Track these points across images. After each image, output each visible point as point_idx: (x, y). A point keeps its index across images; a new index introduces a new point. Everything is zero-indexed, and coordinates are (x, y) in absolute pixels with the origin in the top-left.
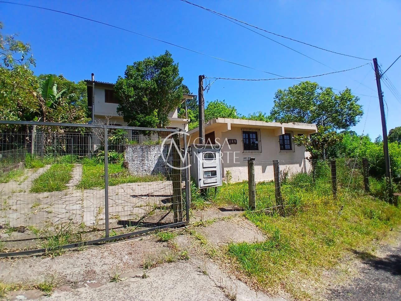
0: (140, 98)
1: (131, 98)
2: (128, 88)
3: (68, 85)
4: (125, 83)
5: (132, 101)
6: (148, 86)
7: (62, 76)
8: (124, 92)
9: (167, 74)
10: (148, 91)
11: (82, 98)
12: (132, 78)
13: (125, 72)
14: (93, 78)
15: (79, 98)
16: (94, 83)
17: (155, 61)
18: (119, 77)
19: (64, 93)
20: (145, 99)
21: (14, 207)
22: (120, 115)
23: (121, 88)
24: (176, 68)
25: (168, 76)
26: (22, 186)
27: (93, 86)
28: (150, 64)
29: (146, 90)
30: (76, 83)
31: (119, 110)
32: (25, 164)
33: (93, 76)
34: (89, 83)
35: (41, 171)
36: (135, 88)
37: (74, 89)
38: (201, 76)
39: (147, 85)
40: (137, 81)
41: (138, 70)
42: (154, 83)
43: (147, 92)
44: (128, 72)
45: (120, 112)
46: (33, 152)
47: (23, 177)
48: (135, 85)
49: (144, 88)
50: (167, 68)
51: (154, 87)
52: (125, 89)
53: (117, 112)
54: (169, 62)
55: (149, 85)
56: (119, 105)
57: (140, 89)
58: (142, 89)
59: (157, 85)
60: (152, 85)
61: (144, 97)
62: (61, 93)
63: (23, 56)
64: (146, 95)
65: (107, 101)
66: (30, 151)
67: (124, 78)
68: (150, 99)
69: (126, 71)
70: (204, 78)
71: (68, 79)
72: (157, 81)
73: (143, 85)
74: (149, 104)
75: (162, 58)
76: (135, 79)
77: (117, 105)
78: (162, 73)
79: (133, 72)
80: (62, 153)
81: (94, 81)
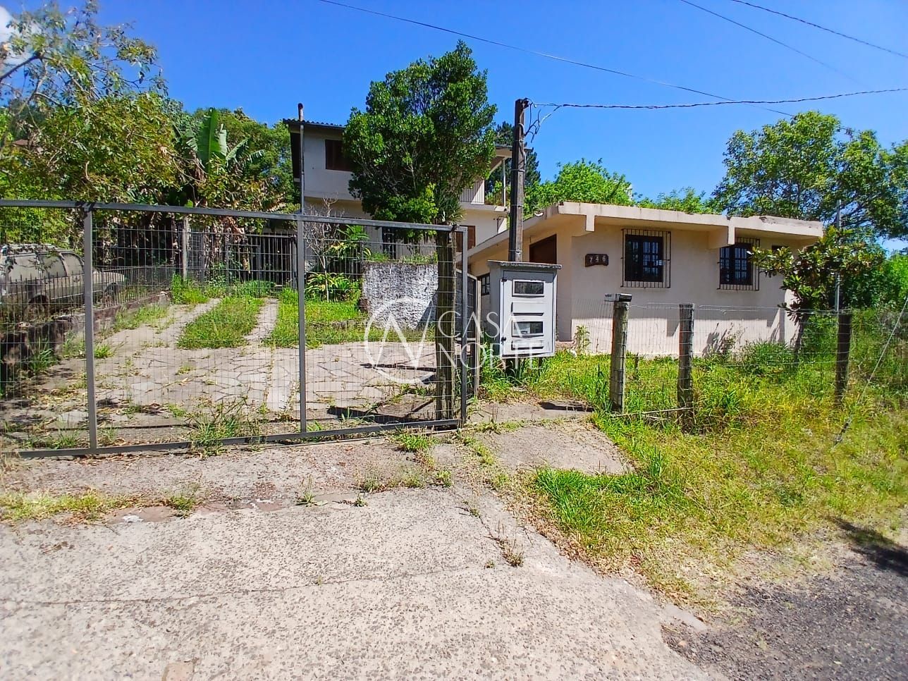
0: (397, 157)
1: (377, 158)
2: (370, 134)
3: (254, 129)
4: (364, 124)
5: (380, 165)
6: (416, 129)
7: (241, 112)
8: (362, 144)
9: (458, 99)
10: (415, 141)
11: (282, 160)
12: (379, 112)
13: (367, 98)
14: (302, 114)
15: (276, 161)
16: (302, 127)
17: (432, 67)
18: (353, 109)
19: (242, 148)
20: (408, 160)
21: (143, 372)
22: (355, 197)
23: (357, 136)
24: (482, 84)
25: (460, 104)
26: (163, 335)
27: (302, 133)
28: (422, 77)
29: (411, 137)
30: (270, 127)
31: (353, 185)
32: (170, 296)
33: (302, 111)
34: (292, 125)
35: (201, 309)
36: (387, 133)
37: (266, 142)
38: (519, 100)
39: (412, 128)
40: (392, 119)
41: (396, 92)
42: (429, 122)
43: (413, 142)
44: (373, 98)
45: (356, 191)
46: (185, 272)
47: (164, 320)
48: (387, 128)
49: (405, 133)
50: (460, 85)
51: (429, 132)
52: (365, 138)
53: (349, 189)
54: (465, 68)
55: (416, 127)
56: (352, 175)
57: (397, 136)
58: (401, 136)
59: (436, 127)
60: (425, 127)
61: (405, 156)
62: (236, 149)
63: (141, 73)
64: (411, 150)
65: (329, 165)
66: (179, 271)
67: (364, 111)
68: (418, 161)
69: (369, 94)
70: (527, 106)
71: (253, 118)
72: (435, 117)
73: (403, 127)
74: (415, 172)
75: (449, 60)
76: (386, 114)
77: (347, 176)
78: (448, 97)
79: (385, 97)
80: (245, 276)
81: (304, 121)
